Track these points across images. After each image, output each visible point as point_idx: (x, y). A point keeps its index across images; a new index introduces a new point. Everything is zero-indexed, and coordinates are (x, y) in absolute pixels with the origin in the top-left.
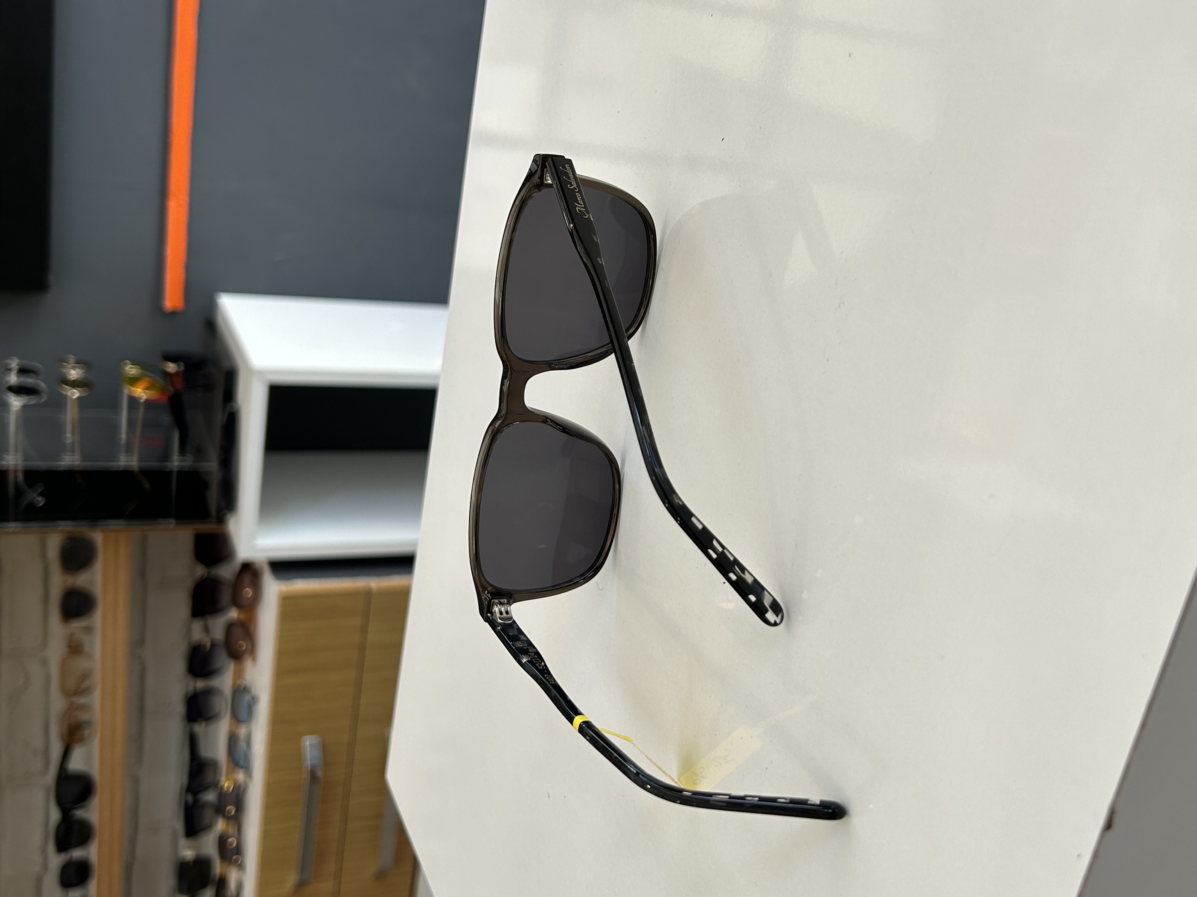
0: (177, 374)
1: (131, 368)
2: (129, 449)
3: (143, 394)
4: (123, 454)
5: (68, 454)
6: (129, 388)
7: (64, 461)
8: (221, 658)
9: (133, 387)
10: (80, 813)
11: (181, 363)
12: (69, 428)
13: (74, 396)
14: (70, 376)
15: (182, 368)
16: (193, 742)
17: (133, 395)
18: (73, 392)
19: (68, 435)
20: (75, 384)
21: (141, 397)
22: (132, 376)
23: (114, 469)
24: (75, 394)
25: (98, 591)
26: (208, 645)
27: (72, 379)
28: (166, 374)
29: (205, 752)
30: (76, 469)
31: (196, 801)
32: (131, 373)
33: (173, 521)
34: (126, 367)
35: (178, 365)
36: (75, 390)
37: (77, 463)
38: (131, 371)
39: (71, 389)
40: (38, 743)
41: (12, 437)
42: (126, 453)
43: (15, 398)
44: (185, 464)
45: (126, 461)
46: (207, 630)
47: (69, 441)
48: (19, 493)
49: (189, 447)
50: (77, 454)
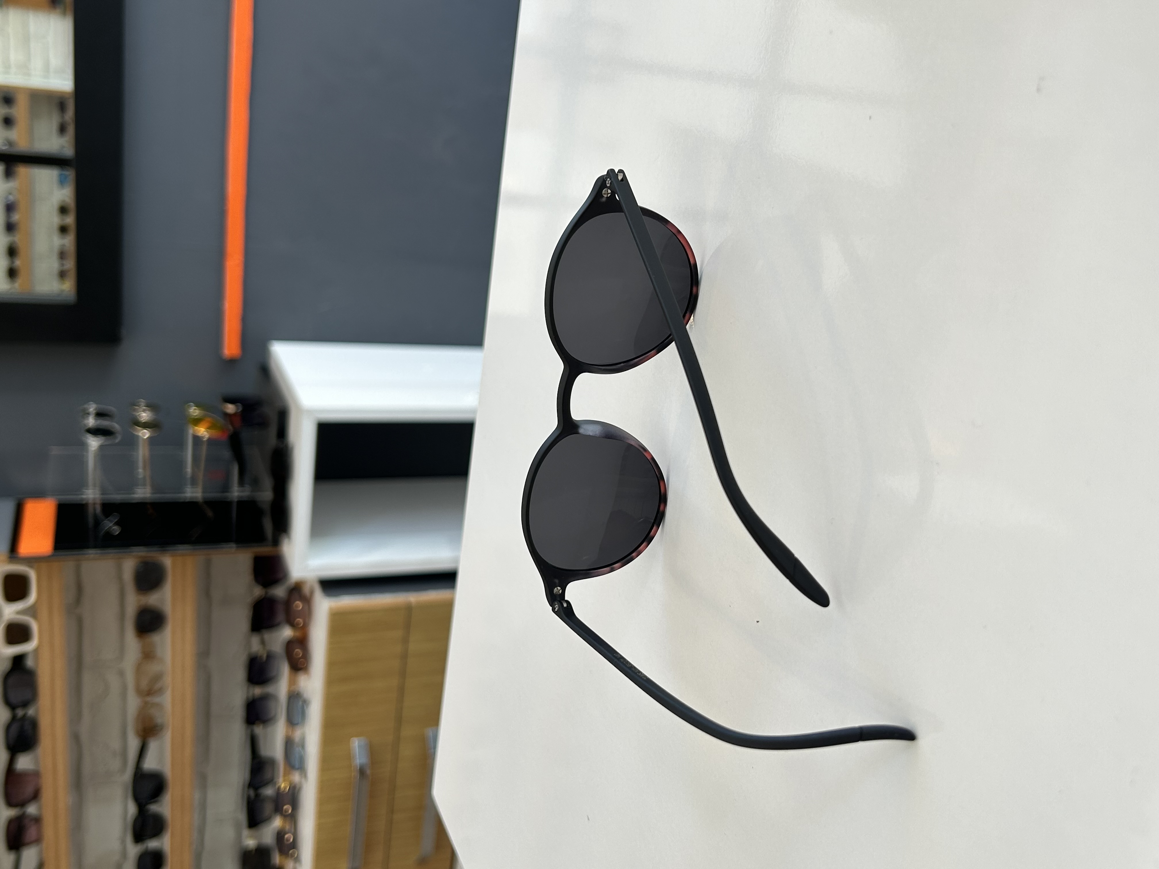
0: (235, 414)
1: (195, 409)
2: (194, 482)
3: (205, 433)
4: (189, 486)
5: (139, 487)
6: (194, 428)
7: (137, 494)
8: (278, 666)
9: (197, 427)
10: (154, 808)
11: (239, 404)
12: (141, 464)
13: (145, 436)
14: (142, 419)
15: (240, 409)
16: (253, 743)
17: (197, 435)
18: (145, 432)
19: (140, 470)
20: (146, 425)
21: (205, 436)
22: (196, 418)
23: (182, 501)
24: (145, 434)
25: (168, 609)
26: (264, 656)
27: (143, 421)
28: (226, 415)
29: (264, 751)
30: (148, 501)
31: (257, 795)
32: (195, 414)
33: (233, 545)
34: (190, 410)
35: (236, 406)
36: (145, 431)
37: (148, 495)
38: (195, 412)
39: (143, 430)
40: (116, 745)
41: (91, 473)
42: (192, 485)
43: (93, 439)
44: (244, 494)
45: (192, 493)
46: (263, 643)
47: (141, 476)
48: (97, 523)
49: (247, 478)
50: (148, 487)
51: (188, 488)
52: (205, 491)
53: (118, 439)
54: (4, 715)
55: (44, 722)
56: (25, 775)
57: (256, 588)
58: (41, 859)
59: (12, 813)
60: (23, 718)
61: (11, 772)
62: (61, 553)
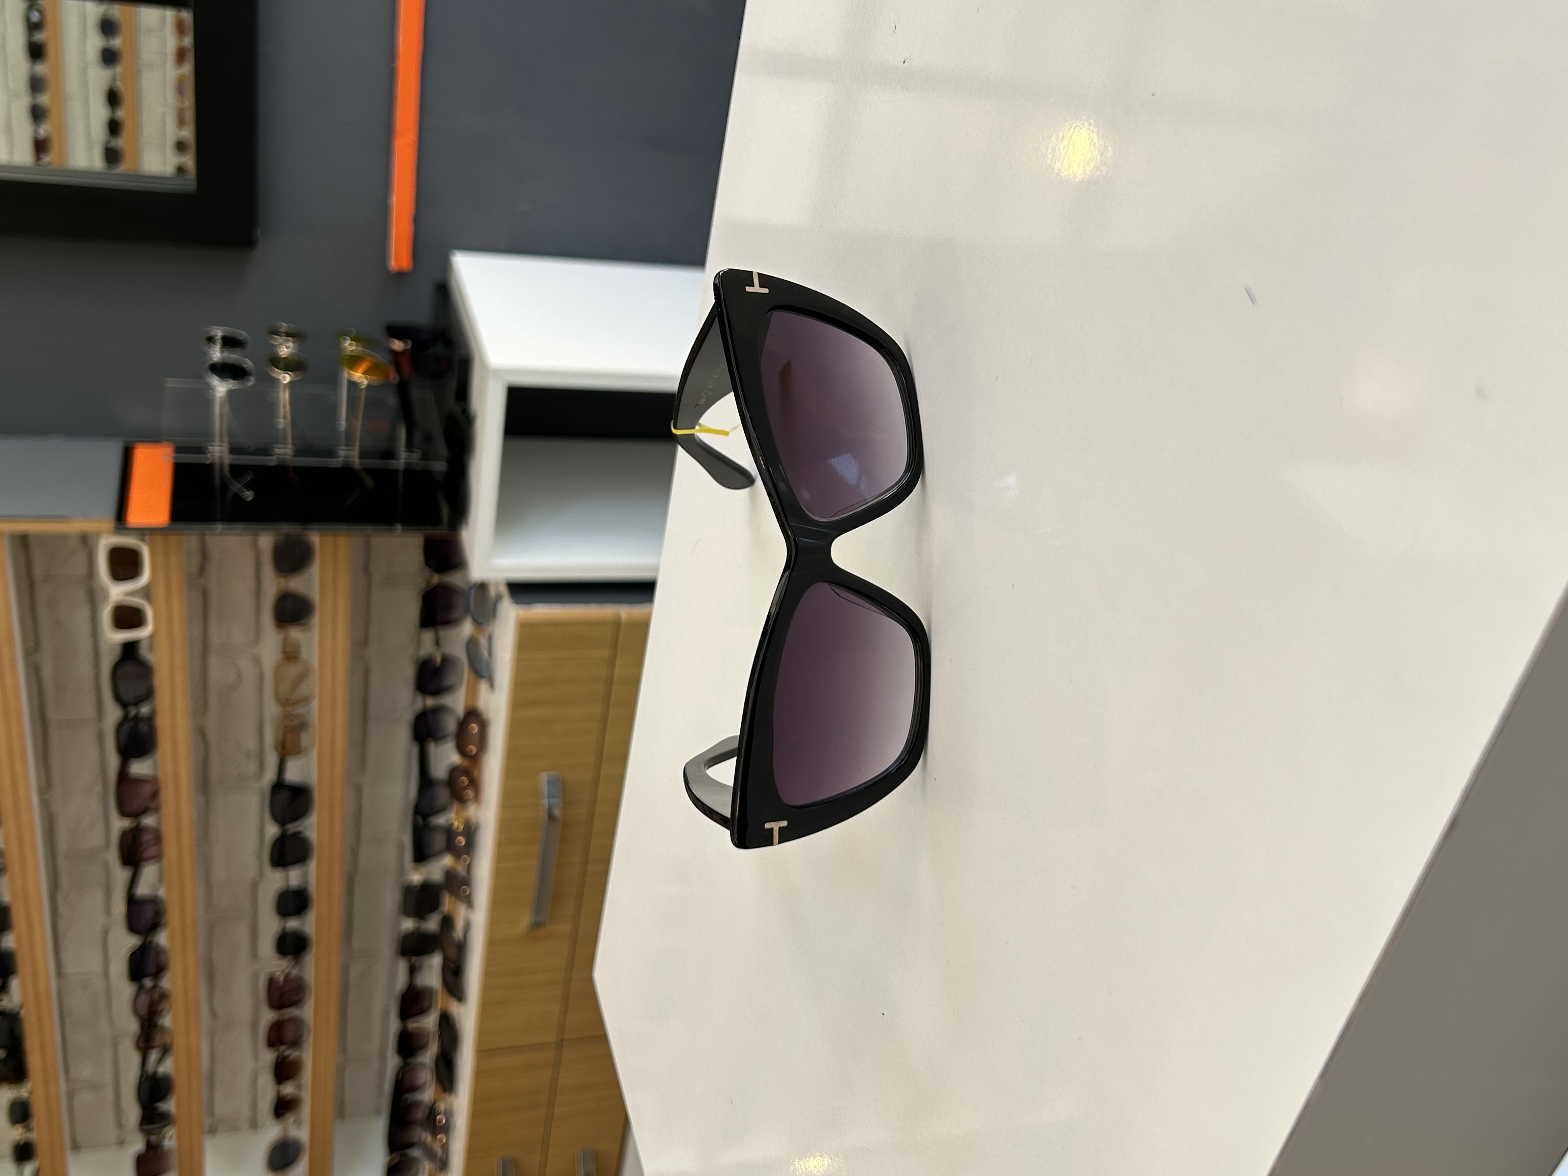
0: (403, 352)
1: (351, 345)
4: (344, 448)
5: (280, 445)
6: (348, 371)
7: (276, 455)
8: (453, 676)
9: (352, 369)
10: (298, 827)
11: (409, 341)
12: (281, 411)
13: (285, 380)
14: (280, 353)
15: (409, 347)
16: (423, 760)
17: (353, 380)
18: (285, 376)
19: (281, 420)
20: (288, 365)
21: (363, 382)
22: (352, 354)
23: (333, 467)
25: (315, 596)
26: (439, 660)
27: (283, 356)
28: (392, 352)
30: (289, 465)
31: (426, 821)
32: (351, 351)
33: (400, 527)
34: (345, 343)
35: (406, 343)
37: (289, 457)
38: (351, 348)
39: (283, 373)
40: (251, 744)
41: (217, 425)
42: (346, 445)
43: (219, 383)
44: (413, 461)
45: (346, 457)
46: (438, 643)
47: (281, 426)
48: (224, 485)
49: (418, 436)
50: (290, 446)
51: (341, 450)
52: (363, 455)
53: (251, 382)
54: (113, 713)
55: (163, 723)
56: (139, 781)
57: (427, 572)
58: (161, 878)
59: (126, 823)
60: (137, 717)
61: (123, 777)
62: (180, 526)
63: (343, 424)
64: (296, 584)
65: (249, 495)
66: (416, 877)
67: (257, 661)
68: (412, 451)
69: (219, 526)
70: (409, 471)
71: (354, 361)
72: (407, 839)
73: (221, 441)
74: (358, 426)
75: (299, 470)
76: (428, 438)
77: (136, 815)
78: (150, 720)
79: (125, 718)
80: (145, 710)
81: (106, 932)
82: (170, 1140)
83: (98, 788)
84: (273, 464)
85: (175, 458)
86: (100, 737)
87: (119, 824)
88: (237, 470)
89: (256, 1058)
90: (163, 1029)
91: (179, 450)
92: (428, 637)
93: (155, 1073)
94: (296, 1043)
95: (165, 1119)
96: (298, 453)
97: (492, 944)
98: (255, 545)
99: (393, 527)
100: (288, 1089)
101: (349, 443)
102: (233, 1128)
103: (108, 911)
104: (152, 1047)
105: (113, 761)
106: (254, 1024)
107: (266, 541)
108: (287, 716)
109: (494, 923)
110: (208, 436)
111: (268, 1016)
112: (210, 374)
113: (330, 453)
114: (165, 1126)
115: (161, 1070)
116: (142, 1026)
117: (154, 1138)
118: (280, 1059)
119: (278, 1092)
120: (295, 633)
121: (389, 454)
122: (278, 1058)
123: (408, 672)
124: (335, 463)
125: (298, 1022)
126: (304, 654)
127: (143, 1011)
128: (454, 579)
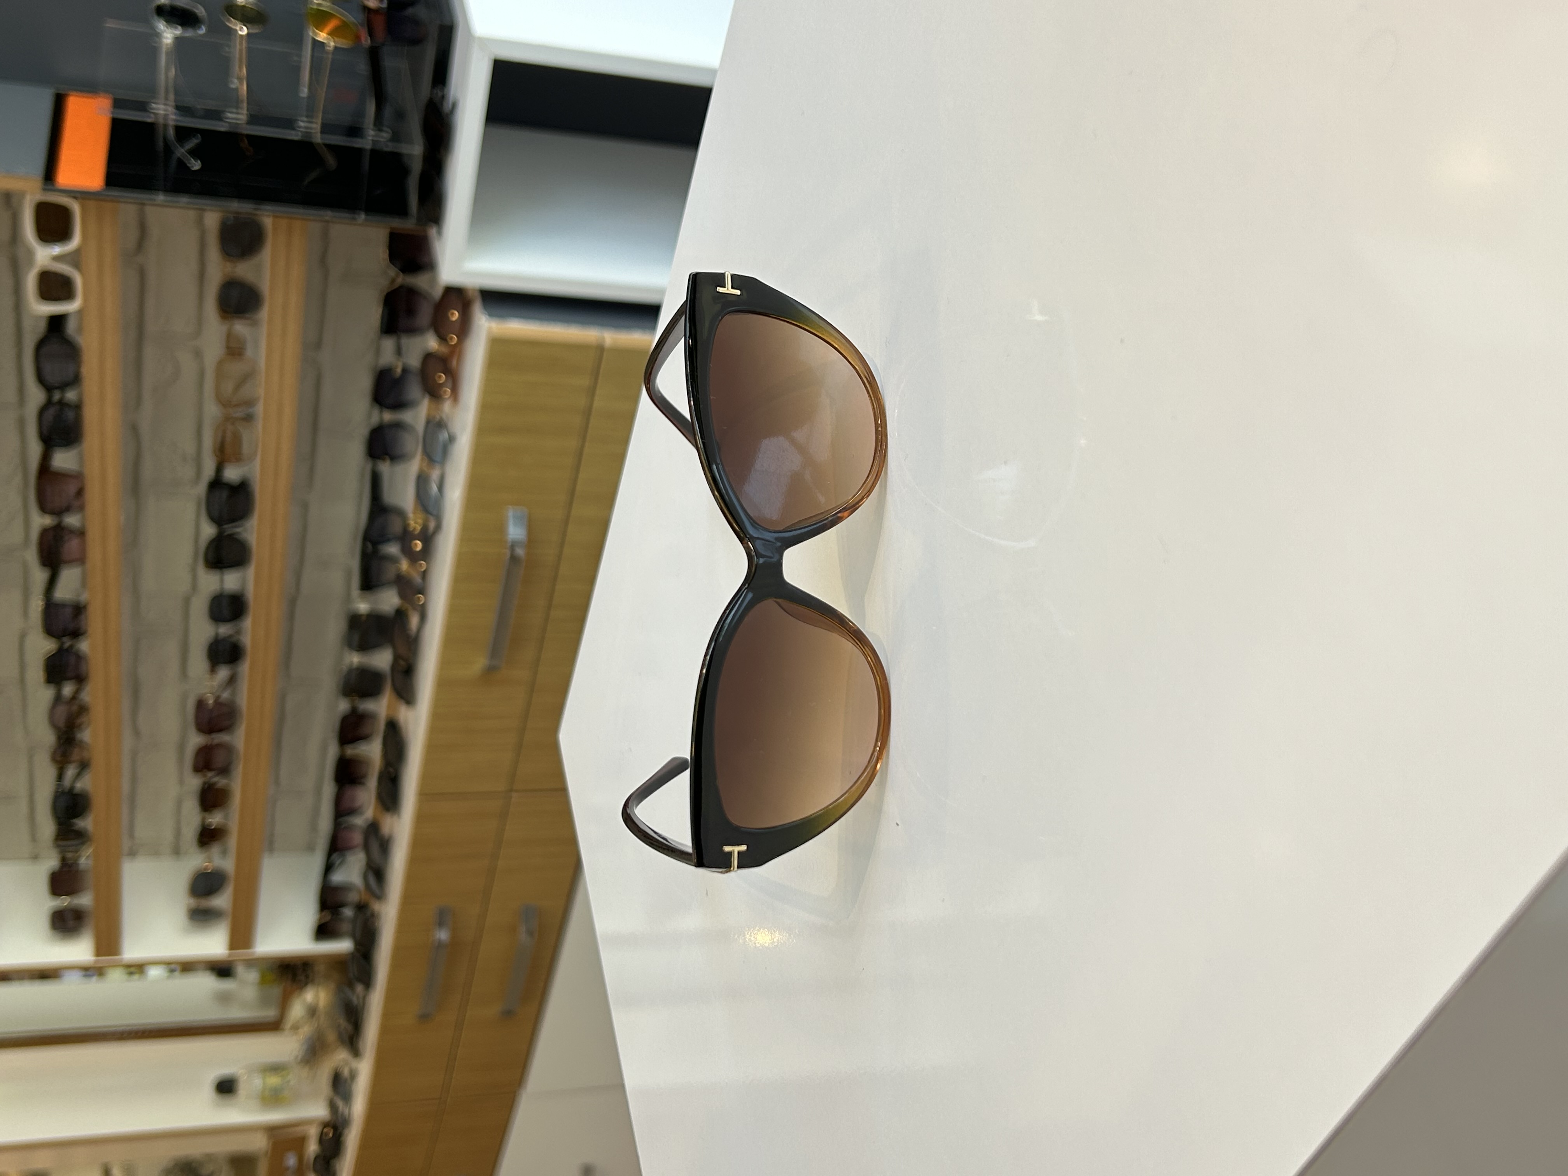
0: (378, 10)
2: (310, 111)
3: (329, 40)
4: (303, 118)
5: (232, 110)
6: (313, 29)
7: (227, 120)
8: (414, 390)
9: (319, 30)
10: (237, 530)
13: (241, 32)
14: (238, 1)
16: (375, 481)
17: (317, 39)
18: (240, 27)
20: (243, 15)
21: (329, 43)
22: (319, 13)
23: (290, 138)
25: (265, 287)
26: (399, 370)
27: (241, 4)
28: (366, 10)
29: (389, 497)
30: (242, 132)
31: (376, 550)
32: (318, 6)
33: (363, 215)
37: (243, 123)
39: (239, 24)
40: (187, 447)
41: (162, 77)
42: (307, 117)
43: (165, 28)
44: (382, 140)
45: (306, 128)
46: (399, 352)
47: (233, 86)
48: (168, 150)
49: (388, 112)
50: (245, 111)
51: (302, 121)
52: (326, 128)
53: (203, 30)
54: (36, 396)
55: (91, 416)
56: (62, 476)
57: (392, 271)
58: (84, 582)
59: (48, 521)
60: (62, 404)
61: (45, 470)
62: (115, 193)
63: (304, 92)
64: (243, 270)
65: (196, 165)
66: (363, 607)
67: (198, 354)
68: (380, 130)
69: (161, 197)
70: (376, 154)
71: (321, 18)
72: (355, 564)
73: (166, 99)
74: (322, 93)
75: (253, 139)
76: (400, 115)
77: (59, 513)
78: (78, 407)
79: (49, 403)
80: (71, 395)
81: (23, 637)
82: (86, 859)
83: (18, 479)
84: (222, 129)
85: (113, 113)
86: (21, 423)
87: (41, 521)
88: (183, 133)
89: (181, 782)
90: (81, 745)
91: (118, 104)
92: (388, 344)
93: (72, 788)
94: (225, 771)
95: (81, 836)
96: (253, 119)
97: (443, 684)
98: (200, 222)
99: (356, 216)
100: (215, 819)
101: (310, 115)
102: (155, 852)
103: (25, 613)
104: (70, 762)
105: (35, 449)
106: (181, 747)
107: (212, 219)
108: (228, 419)
109: (445, 662)
110: (152, 91)
111: (196, 740)
112: (156, 17)
113: (289, 124)
114: (83, 843)
115: (79, 785)
116: (59, 738)
117: (69, 855)
118: (206, 786)
119: (204, 819)
120: (240, 327)
121: (355, 131)
122: (205, 783)
123: (365, 383)
124: (293, 136)
125: (229, 749)
126: (249, 352)
127: (61, 723)
128: (420, 281)
